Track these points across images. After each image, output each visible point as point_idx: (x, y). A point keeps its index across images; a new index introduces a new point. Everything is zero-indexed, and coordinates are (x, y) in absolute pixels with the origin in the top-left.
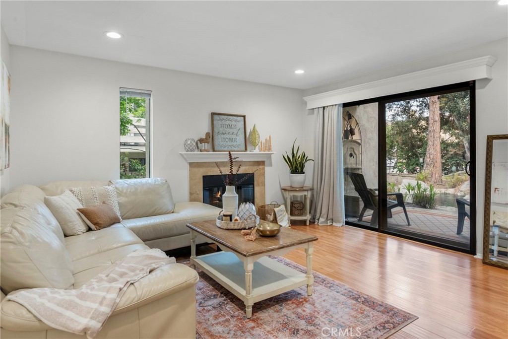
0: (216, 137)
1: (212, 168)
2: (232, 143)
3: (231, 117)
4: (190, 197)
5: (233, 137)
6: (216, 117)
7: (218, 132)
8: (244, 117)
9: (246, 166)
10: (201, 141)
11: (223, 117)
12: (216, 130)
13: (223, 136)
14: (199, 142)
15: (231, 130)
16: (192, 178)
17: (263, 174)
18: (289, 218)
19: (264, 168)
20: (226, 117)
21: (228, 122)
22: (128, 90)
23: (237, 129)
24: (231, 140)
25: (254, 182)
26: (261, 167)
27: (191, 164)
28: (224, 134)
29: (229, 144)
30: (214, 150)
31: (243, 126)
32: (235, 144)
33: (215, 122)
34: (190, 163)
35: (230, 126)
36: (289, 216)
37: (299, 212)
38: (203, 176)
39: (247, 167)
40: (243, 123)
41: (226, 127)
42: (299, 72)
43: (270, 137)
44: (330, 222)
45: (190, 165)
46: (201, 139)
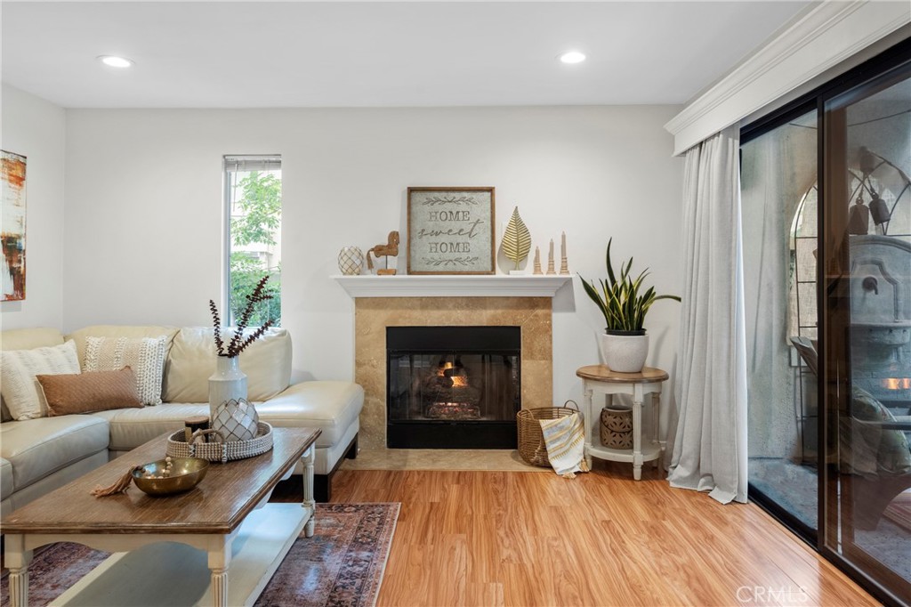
0: (416, 241)
1: (409, 311)
2: (457, 255)
3: (457, 195)
4: (356, 372)
5: (460, 239)
6: (417, 197)
7: (423, 230)
8: (491, 190)
9: (497, 308)
10: (379, 251)
11: (436, 194)
12: (417, 227)
13: (433, 239)
14: (372, 254)
15: (456, 226)
16: (359, 332)
17: (548, 330)
18: (585, 450)
19: (550, 315)
20: (444, 194)
21: (448, 207)
22: (240, 159)
23: (473, 220)
24: (454, 246)
25: (520, 347)
26: (540, 312)
27: (360, 302)
28: (437, 234)
29: (449, 255)
30: (410, 273)
31: (489, 214)
32: (464, 255)
33: (414, 209)
34: (356, 298)
35: (454, 215)
36: (589, 445)
37: (618, 438)
38: (388, 328)
39: (499, 311)
40: (489, 206)
41: (444, 217)
42: (573, 58)
43: (564, 237)
44: (704, 484)
45: (356, 303)
46: (377, 247)
